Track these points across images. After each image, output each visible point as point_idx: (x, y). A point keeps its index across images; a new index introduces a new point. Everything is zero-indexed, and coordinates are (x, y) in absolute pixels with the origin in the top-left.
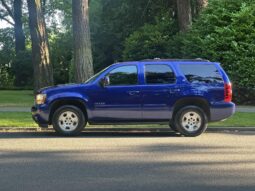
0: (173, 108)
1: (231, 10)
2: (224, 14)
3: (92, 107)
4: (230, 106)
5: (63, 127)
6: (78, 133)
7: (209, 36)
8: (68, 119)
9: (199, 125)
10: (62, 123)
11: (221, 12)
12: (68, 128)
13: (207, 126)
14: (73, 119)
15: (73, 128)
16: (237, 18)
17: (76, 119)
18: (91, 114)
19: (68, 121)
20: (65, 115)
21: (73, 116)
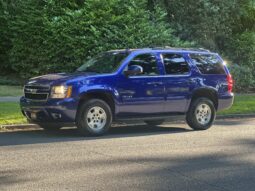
5: (91, 125)
8: (96, 116)
10: (89, 120)
12: (96, 126)
15: (100, 126)
17: (104, 115)
19: (96, 118)
20: (92, 111)
21: (100, 112)
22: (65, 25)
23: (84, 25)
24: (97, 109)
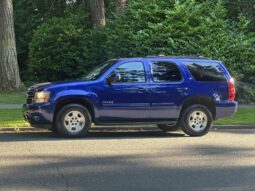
0: (181, 107)
1: (164, 7)
2: (156, 10)
3: (100, 106)
4: (233, 105)
5: (69, 128)
6: (85, 134)
7: (141, 32)
8: (74, 120)
9: (205, 124)
10: (67, 123)
11: (153, 8)
12: (74, 129)
13: (212, 125)
14: (79, 119)
15: (79, 128)
16: (171, 15)
17: (82, 119)
18: (98, 113)
19: (74, 121)
20: (71, 115)
21: (79, 116)
22: (146, 38)
23: (163, 37)
24: (75, 113)
